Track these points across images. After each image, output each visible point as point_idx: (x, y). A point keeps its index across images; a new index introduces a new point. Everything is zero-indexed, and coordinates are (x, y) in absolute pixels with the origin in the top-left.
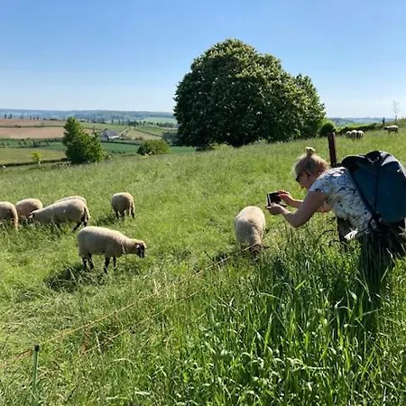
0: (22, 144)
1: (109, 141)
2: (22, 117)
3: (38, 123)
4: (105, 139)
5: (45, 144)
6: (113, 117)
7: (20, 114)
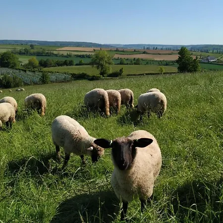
0: (160, 63)
1: (209, 63)
2: (162, 49)
3: (170, 52)
4: (206, 61)
5: (172, 63)
6: (214, 49)
7: (161, 47)
